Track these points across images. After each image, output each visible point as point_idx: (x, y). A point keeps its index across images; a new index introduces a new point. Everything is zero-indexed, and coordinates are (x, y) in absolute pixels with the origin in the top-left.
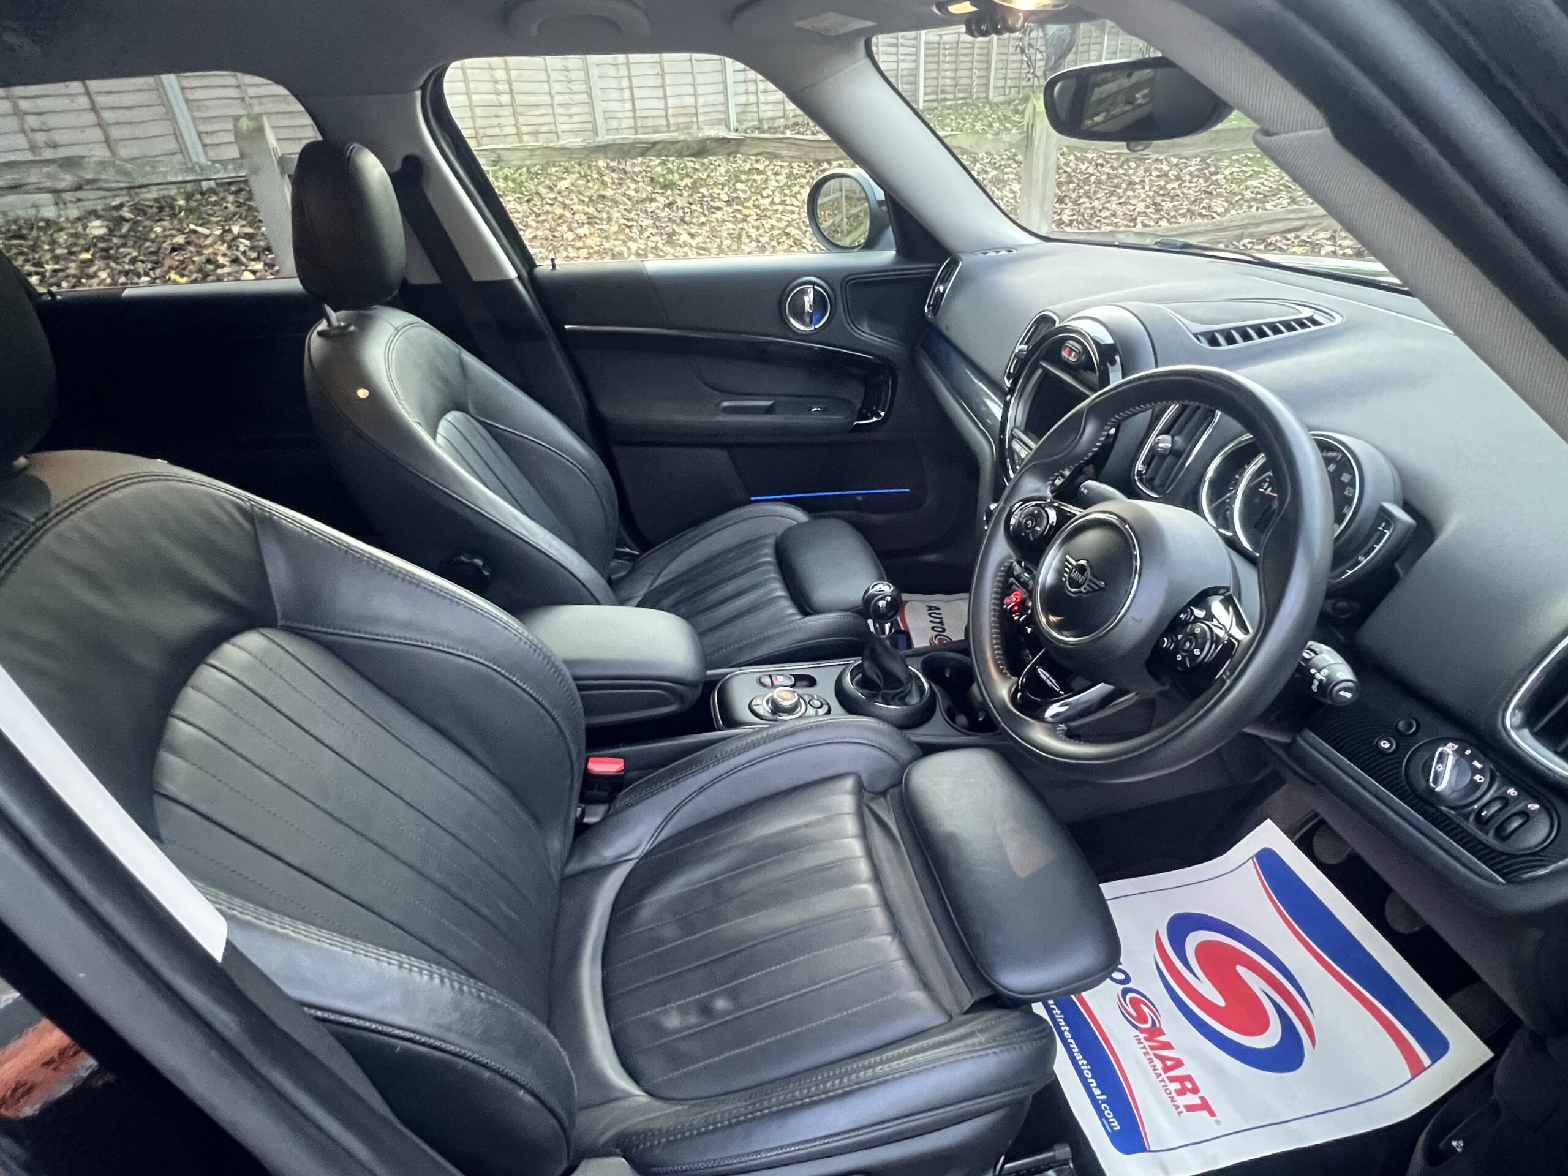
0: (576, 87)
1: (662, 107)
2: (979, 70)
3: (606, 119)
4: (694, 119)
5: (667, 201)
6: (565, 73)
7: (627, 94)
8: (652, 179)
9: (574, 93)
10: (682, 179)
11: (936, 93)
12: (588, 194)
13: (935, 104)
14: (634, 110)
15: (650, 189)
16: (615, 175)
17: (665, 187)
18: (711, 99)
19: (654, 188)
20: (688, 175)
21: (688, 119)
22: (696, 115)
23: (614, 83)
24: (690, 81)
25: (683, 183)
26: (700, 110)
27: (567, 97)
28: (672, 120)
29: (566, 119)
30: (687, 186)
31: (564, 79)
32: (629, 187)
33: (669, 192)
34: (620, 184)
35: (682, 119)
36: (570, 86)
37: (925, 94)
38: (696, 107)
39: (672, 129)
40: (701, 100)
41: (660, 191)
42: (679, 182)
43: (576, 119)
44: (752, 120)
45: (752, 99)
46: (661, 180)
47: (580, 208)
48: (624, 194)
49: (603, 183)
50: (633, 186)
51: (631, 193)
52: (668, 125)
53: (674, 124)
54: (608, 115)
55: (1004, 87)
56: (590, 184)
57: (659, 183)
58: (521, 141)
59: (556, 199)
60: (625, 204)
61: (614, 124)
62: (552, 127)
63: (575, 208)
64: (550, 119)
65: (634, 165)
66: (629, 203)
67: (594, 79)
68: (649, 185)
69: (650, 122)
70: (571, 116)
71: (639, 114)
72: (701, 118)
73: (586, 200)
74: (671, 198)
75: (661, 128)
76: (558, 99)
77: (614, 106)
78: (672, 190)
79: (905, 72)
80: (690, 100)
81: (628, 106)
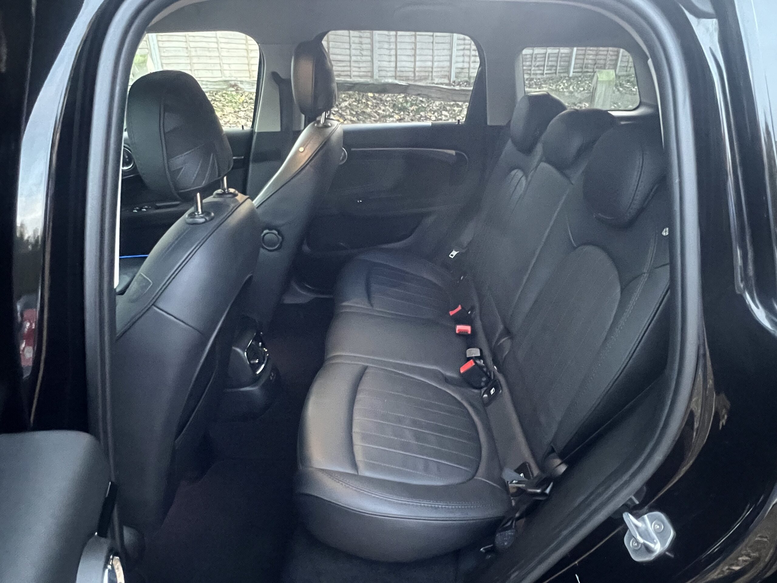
0: (365, 53)
1: (412, 66)
2: (611, 55)
3: (379, 71)
4: (430, 74)
5: (399, 118)
6: (360, 45)
7: (393, 58)
8: (394, 105)
9: (362, 55)
10: (412, 105)
11: (582, 68)
12: (356, 110)
13: (580, 74)
14: (396, 67)
15: (391, 110)
16: (374, 101)
17: (400, 110)
18: (441, 64)
19: (394, 110)
20: (416, 105)
21: (427, 74)
22: (432, 72)
23: (387, 52)
24: (431, 53)
25: (412, 108)
26: (434, 70)
27: (359, 58)
28: (417, 74)
29: (357, 69)
30: (413, 110)
31: (359, 48)
32: (380, 108)
33: (402, 113)
34: (376, 106)
35: (423, 74)
36: (362, 52)
37: (574, 68)
38: (432, 68)
39: (417, 78)
40: (436, 64)
41: (397, 112)
42: (410, 108)
43: (362, 69)
44: (465, 77)
45: (466, 65)
46: (400, 106)
47: (349, 117)
48: (376, 112)
49: (367, 105)
50: (383, 108)
51: (380, 111)
52: (415, 76)
53: (418, 76)
54: (380, 69)
55: (627, 67)
56: (359, 105)
57: (398, 107)
59: (338, 111)
60: (375, 117)
61: (383, 73)
62: (349, 73)
63: (346, 117)
64: (348, 69)
65: (388, 97)
66: (378, 117)
67: (375, 49)
68: (392, 108)
69: (405, 74)
70: (359, 68)
71: (398, 69)
72: (434, 74)
73: (354, 113)
74: (402, 116)
75: (410, 78)
76: (354, 58)
77: (385, 64)
78: (404, 112)
79: (563, 55)
80: (430, 64)
81: (393, 64)
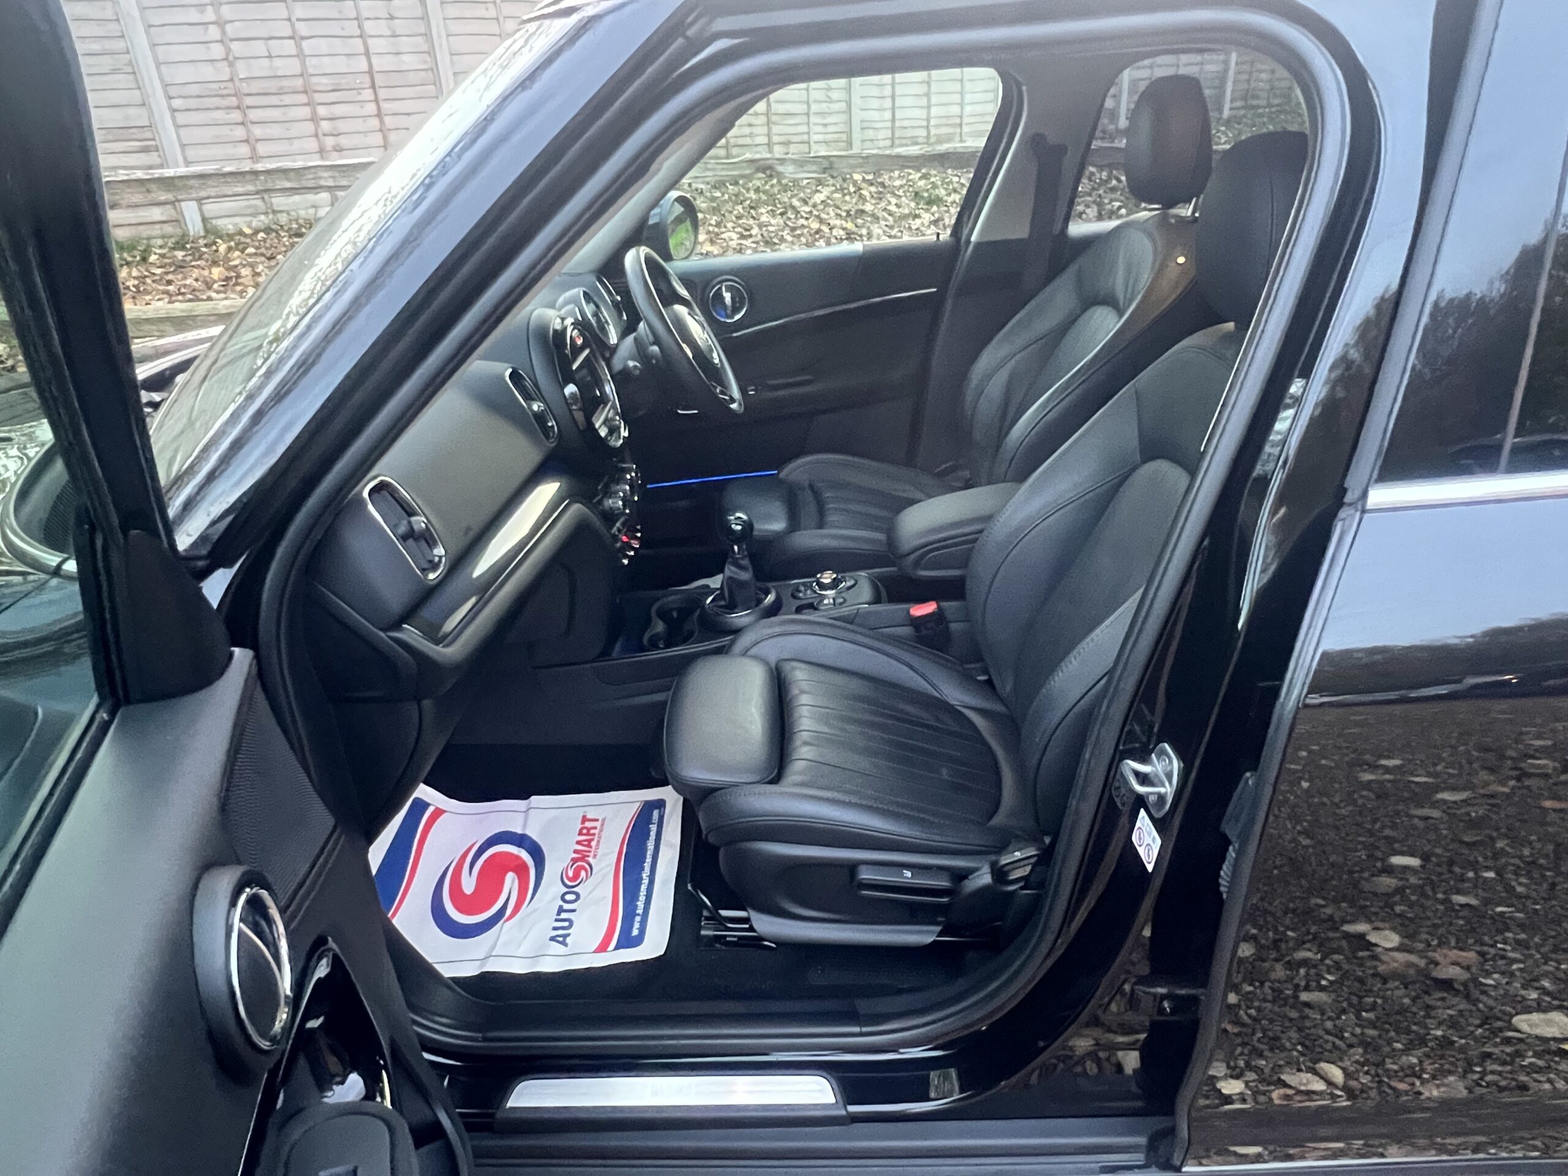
1: (925, 117)
3: (862, 129)
4: (958, 130)
5: (932, 218)
7: (888, 103)
8: (916, 194)
9: (832, 101)
10: (949, 195)
12: (846, 208)
13: (1242, 112)
14: (893, 120)
15: (913, 204)
16: (873, 189)
17: (930, 202)
18: (979, 109)
19: (918, 204)
20: (955, 191)
21: (950, 130)
22: (961, 125)
25: (950, 199)
26: (966, 120)
27: (824, 105)
28: (933, 132)
29: (820, 129)
30: (954, 202)
32: (890, 203)
33: (935, 208)
34: (880, 199)
35: (944, 131)
36: (830, 94)
37: (1232, 101)
38: (961, 117)
39: (932, 140)
40: (968, 109)
41: (925, 207)
42: (945, 198)
43: (831, 129)
46: (926, 195)
47: (838, 222)
48: (885, 210)
49: (861, 196)
50: (894, 201)
51: (892, 208)
52: (928, 137)
53: (935, 135)
54: (865, 125)
56: (847, 198)
57: (923, 197)
58: (771, 151)
59: (811, 212)
60: (886, 220)
61: (870, 134)
62: (805, 137)
63: (832, 222)
64: (804, 129)
65: (895, 179)
66: (890, 218)
68: (912, 200)
69: (910, 133)
70: (825, 125)
71: (897, 124)
72: (965, 129)
73: (844, 214)
74: (937, 215)
75: (920, 140)
76: (814, 108)
77: (876, 115)
78: (938, 206)
80: (956, 110)
81: (888, 115)
